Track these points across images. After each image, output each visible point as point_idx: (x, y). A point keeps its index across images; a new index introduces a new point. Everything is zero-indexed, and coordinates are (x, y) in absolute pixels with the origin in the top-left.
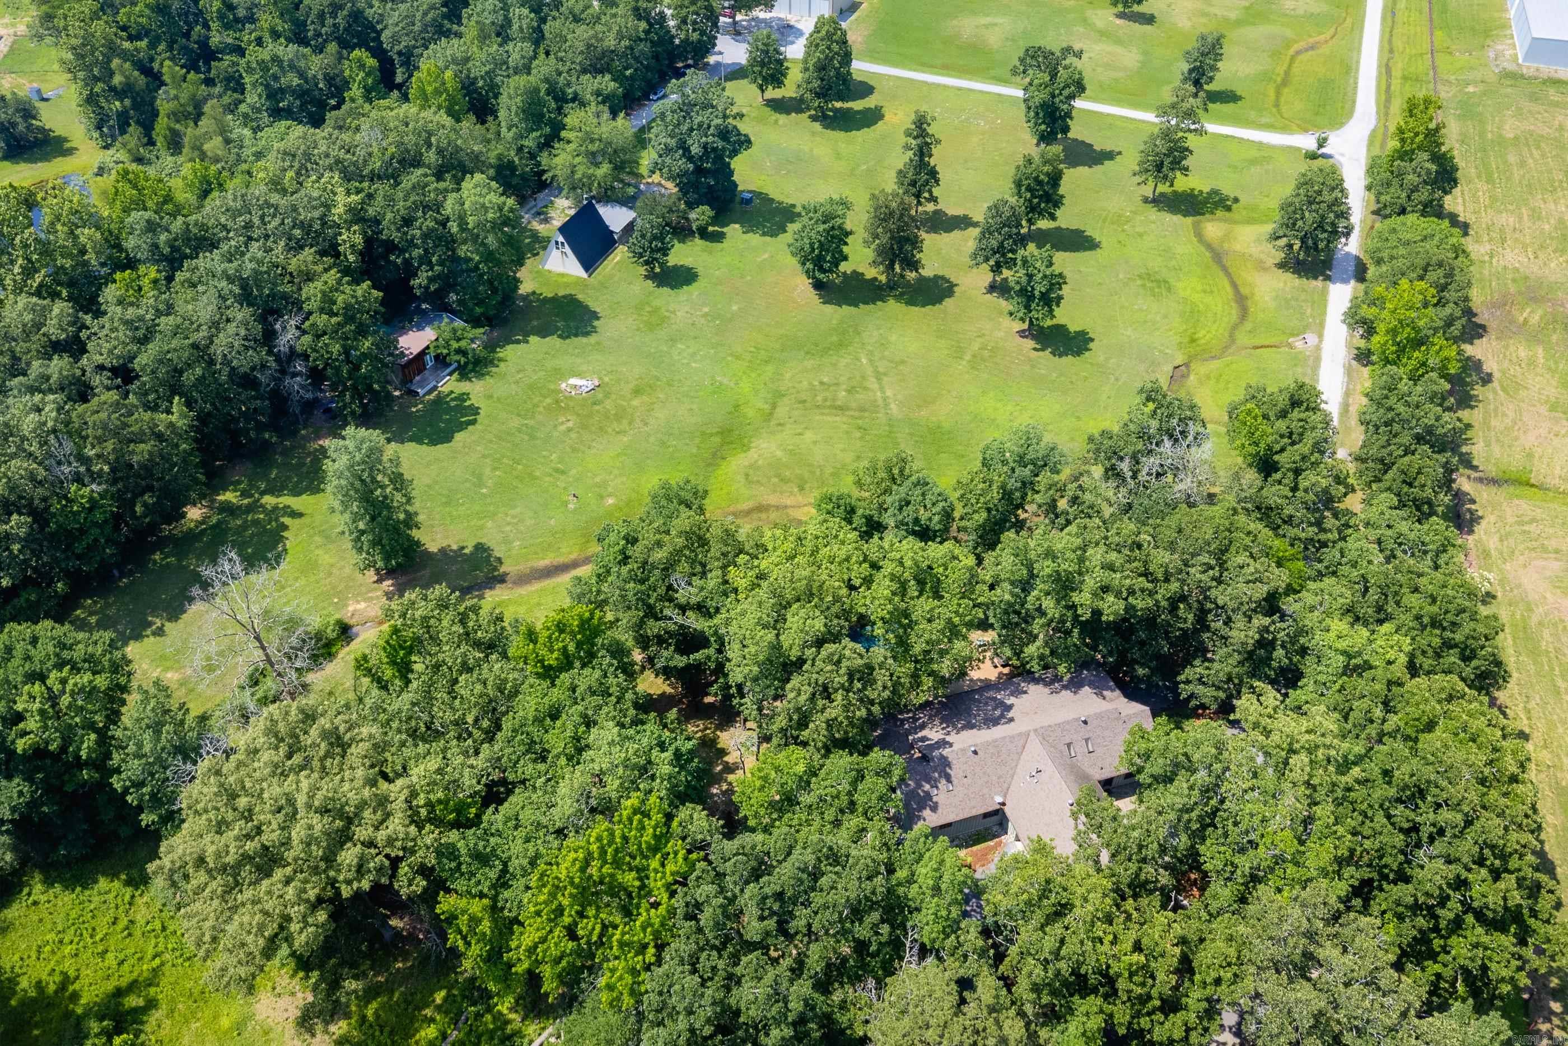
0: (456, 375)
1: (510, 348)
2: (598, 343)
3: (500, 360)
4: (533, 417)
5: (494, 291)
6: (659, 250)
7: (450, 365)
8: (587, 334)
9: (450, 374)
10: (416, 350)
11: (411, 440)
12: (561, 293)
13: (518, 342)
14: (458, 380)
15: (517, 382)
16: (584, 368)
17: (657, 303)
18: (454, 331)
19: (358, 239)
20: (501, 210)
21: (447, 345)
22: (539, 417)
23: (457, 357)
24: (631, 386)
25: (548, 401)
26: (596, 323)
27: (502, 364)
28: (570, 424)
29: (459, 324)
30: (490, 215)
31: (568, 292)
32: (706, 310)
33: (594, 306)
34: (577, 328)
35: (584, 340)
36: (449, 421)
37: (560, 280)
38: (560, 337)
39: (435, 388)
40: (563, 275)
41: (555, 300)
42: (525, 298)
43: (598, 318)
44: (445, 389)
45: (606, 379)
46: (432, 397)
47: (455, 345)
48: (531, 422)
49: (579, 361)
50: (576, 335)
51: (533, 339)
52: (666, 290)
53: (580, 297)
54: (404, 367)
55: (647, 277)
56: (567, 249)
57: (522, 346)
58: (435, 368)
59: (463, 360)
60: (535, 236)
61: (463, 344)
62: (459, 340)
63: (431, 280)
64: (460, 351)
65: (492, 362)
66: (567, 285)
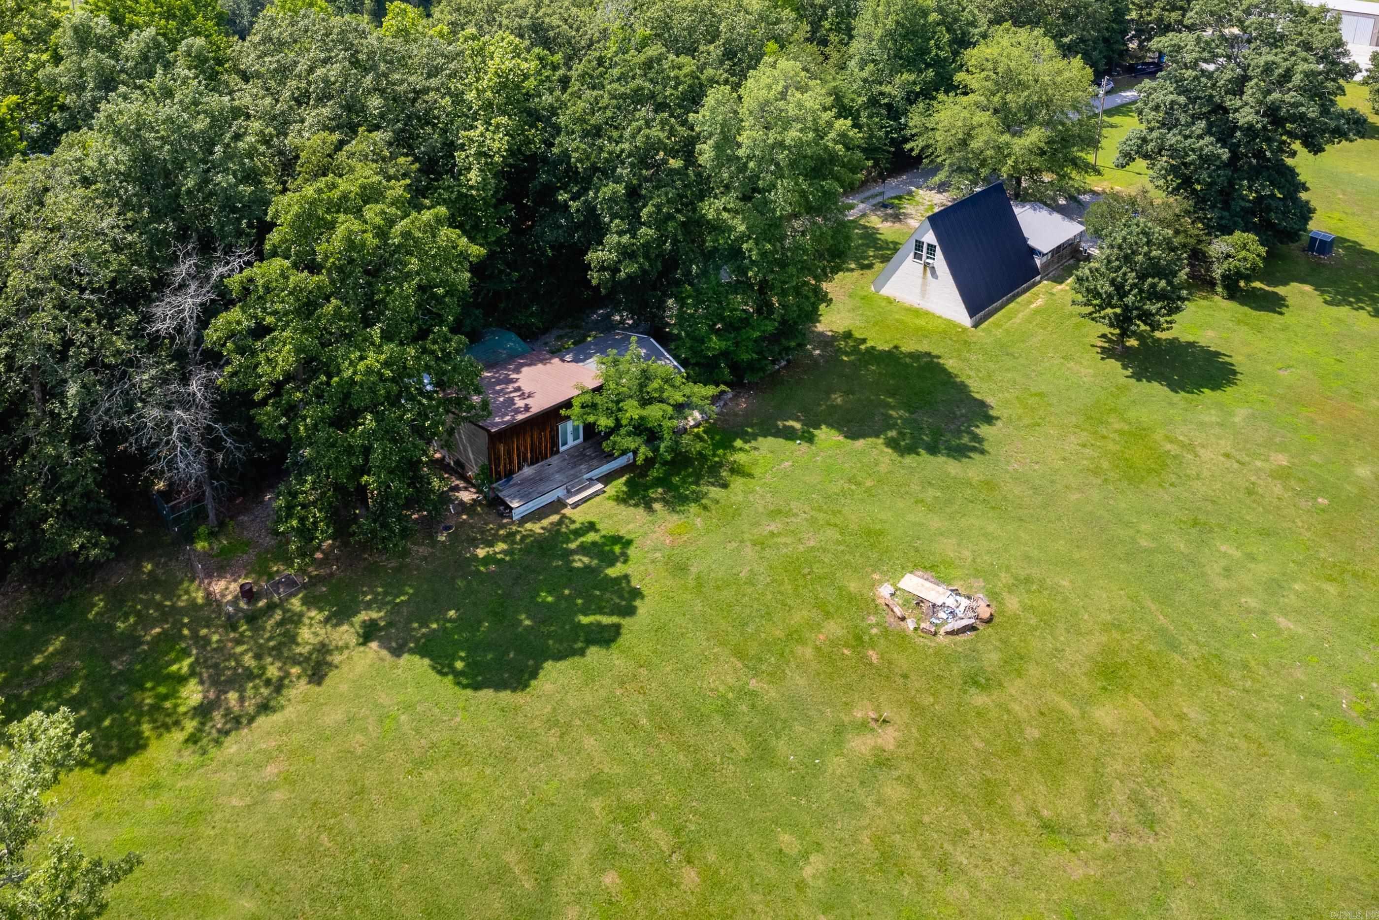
0: (619, 485)
1: (767, 444)
2: (990, 485)
3: (737, 470)
4: (776, 676)
5: (764, 308)
6: (1155, 295)
7: (609, 457)
8: (959, 452)
9: (607, 479)
10: (539, 404)
11: (423, 651)
12: (908, 347)
13: (789, 435)
14: (622, 500)
15: (760, 544)
16: (947, 547)
17: (1142, 415)
18: (646, 377)
19: (498, 143)
20: (820, 134)
21: (616, 410)
22: (798, 681)
23: (631, 443)
24: (1092, 644)
25: (834, 628)
26: (983, 430)
27: (738, 484)
28: (888, 738)
29: (667, 364)
30: (793, 135)
31: (924, 347)
32: (1282, 460)
33: (979, 389)
34: (937, 434)
35: (952, 467)
36: (545, 615)
37: (909, 319)
38: (892, 444)
39: (558, 505)
40: (917, 312)
41: (891, 357)
42: (827, 342)
43: (989, 420)
44: (579, 516)
45: (1012, 603)
46: (536, 527)
47: (632, 411)
48: (770, 693)
49: (935, 522)
50: (933, 450)
51: (826, 436)
52: (1158, 390)
53: (950, 364)
54: (496, 438)
55: (1107, 353)
56: (939, 261)
57: (799, 447)
58: (579, 457)
59: (644, 452)
60: (871, 237)
61: (654, 412)
62: (645, 402)
63: (627, 254)
64: (641, 429)
65: (714, 470)
66: (923, 334)
